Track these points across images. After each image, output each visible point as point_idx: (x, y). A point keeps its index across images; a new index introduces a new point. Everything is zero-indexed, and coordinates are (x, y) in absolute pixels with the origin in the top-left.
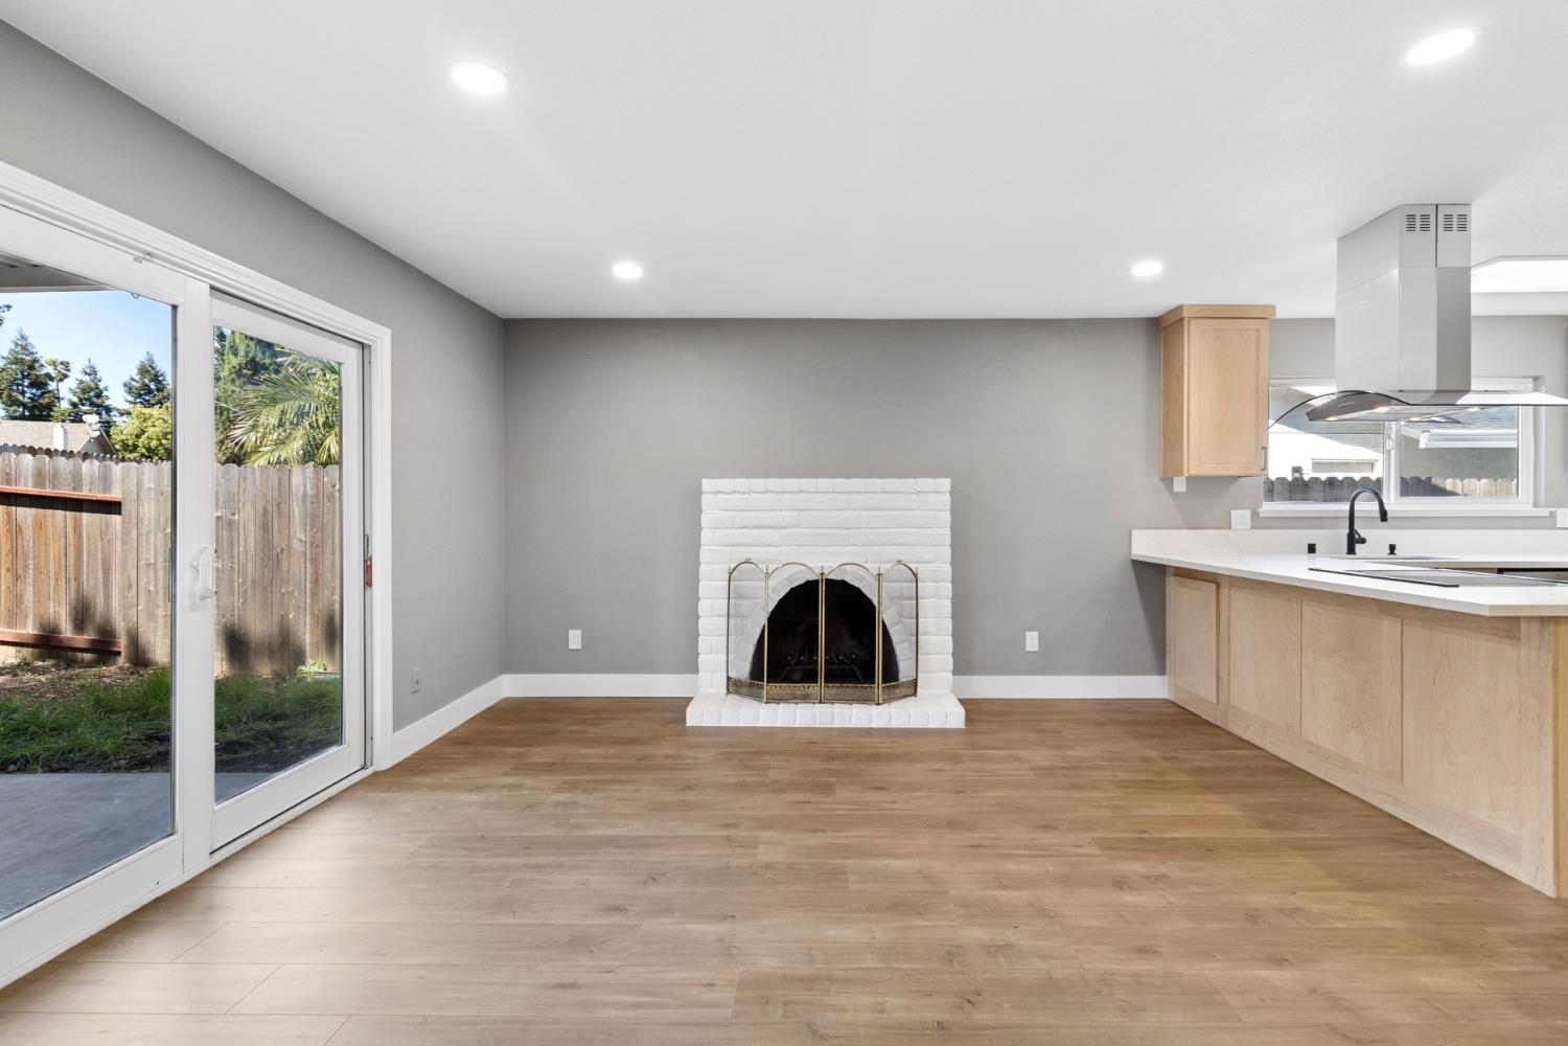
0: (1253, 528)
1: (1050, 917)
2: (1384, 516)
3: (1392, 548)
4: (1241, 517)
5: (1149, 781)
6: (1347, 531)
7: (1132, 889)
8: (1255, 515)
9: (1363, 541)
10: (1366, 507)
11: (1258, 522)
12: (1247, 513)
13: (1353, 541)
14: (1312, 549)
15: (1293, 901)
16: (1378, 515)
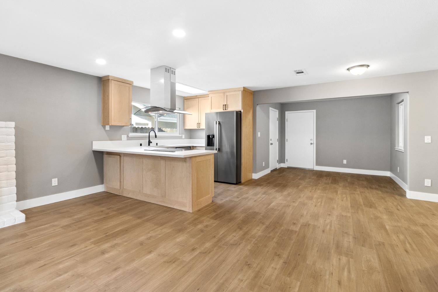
0: (127, 140)
1: (82, 276)
2: (156, 137)
3: (157, 144)
4: (124, 137)
5: (104, 217)
6: (148, 140)
7: (107, 252)
8: (128, 136)
9: (151, 142)
10: (152, 134)
11: (129, 138)
12: (126, 136)
13: (150, 142)
14: (141, 145)
15: (149, 235)
16: (155, 136)
